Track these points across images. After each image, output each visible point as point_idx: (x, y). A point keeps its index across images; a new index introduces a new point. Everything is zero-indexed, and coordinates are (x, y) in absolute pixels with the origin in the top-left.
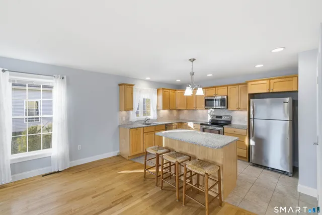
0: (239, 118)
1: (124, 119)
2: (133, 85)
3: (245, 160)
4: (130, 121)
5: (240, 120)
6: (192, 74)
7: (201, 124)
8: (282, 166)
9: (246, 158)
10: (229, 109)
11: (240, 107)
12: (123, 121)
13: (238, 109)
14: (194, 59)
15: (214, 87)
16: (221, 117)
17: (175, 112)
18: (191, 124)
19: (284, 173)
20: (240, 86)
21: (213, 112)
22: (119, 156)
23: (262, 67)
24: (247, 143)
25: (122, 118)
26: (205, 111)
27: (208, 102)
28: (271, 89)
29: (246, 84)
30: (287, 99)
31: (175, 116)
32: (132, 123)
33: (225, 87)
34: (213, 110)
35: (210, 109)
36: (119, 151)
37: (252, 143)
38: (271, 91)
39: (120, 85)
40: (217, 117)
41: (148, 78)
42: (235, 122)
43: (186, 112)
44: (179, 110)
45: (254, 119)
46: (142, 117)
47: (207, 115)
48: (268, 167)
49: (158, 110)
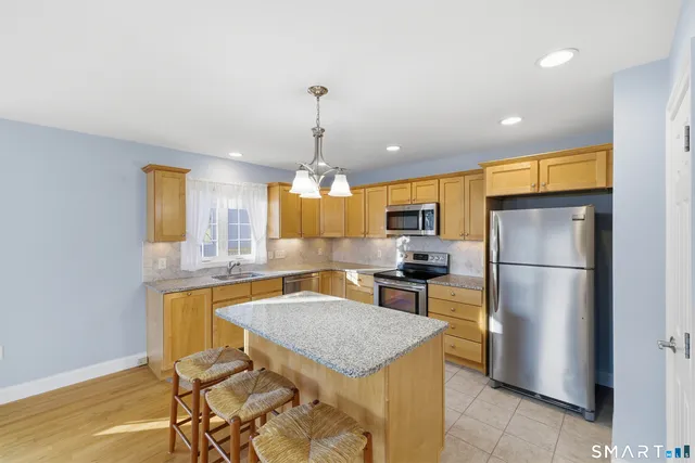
0: (466, 258)
1: (162, 264)
2: (184, 172)
3: (480, 369)
4: (183, 268)
5: (469, 265)
6: (319, 134)
7: (377, 275)
8: (567, 390)
9: (481, 365)
10: (442, 236)
11: (467, 232)
12: (160, 271)
13: (465, 236)
14: (324, 90)
15: (407, 181)
16: (425, 257)
17: (320, 245)
18: (353, 276)
19: (572, 409)
20: (468, 178)
21: (408, 244)
22: (145, 367)
23: (518, 124)
24: (482, 326)
25: (155, 262)
26: (390, 242)
27: (394, 219)
28: (542, 183)
29: (481, 172)
30: (582, 211)
31: (320, 253)
32: (189, 275)
33: (432, 182)
34: (408, 239)
35: (400, 236)
36: (145, 355)
37: (496, 327)
38: (542, 190)
39: (147, 169)
40: (417, 256)
41: (236, 155)
42: (458, 270)
43: (346, 243)
44: (331, 239)
45: (498, 263)
46: (222, 258)
47: (394, 252)
48: (534, 394)
49: (270, 240)
